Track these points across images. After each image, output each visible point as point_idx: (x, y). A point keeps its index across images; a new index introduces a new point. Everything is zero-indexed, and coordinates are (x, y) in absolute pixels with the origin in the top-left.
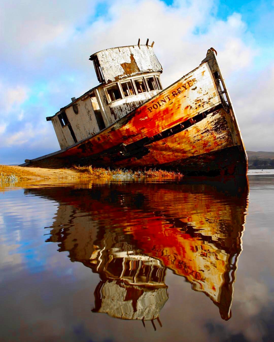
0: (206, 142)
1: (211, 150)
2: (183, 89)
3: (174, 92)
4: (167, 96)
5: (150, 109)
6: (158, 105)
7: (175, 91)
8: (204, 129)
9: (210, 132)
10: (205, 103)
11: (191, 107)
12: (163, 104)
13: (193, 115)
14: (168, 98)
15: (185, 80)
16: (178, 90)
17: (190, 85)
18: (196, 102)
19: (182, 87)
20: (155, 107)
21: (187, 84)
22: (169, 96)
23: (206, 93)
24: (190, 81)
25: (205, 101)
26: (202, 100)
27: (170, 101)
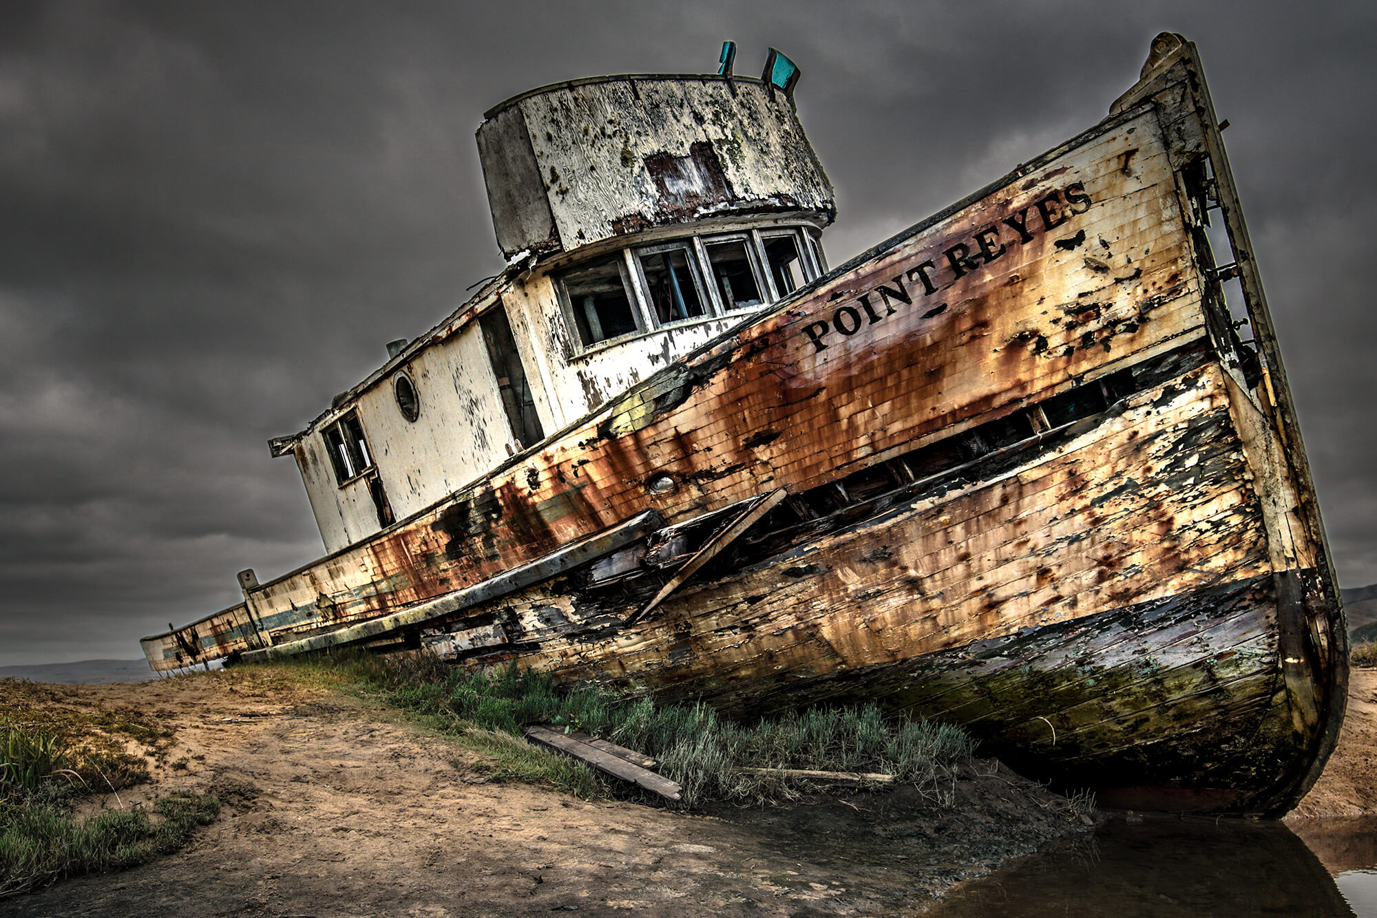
0: (1114, 552)
1: (1139, 593)
2: (1008, 235)
3: (961, 246)
4: (919, 269)
5: (818, 331)
6: (864, 314)
7: (964, 241)
8: (1111, 479)
9: (1142, 496)
10: (1121, 327)
11: (1042, 344)
12: (891, 312)
13: (1045, 389)
14: (924, 278)
15: (1026, 187)
16: (980, 238)
17: (1052, 218)
18: (1069, 319)
19: (1005, 227)
20: (847, 321)
21: (1033, 214)
22: (926, 269)
23: (1133, 273)
24: (1054, 196)
25: (1121, 315)
26: (1103, 311)
27: (934, 296)
